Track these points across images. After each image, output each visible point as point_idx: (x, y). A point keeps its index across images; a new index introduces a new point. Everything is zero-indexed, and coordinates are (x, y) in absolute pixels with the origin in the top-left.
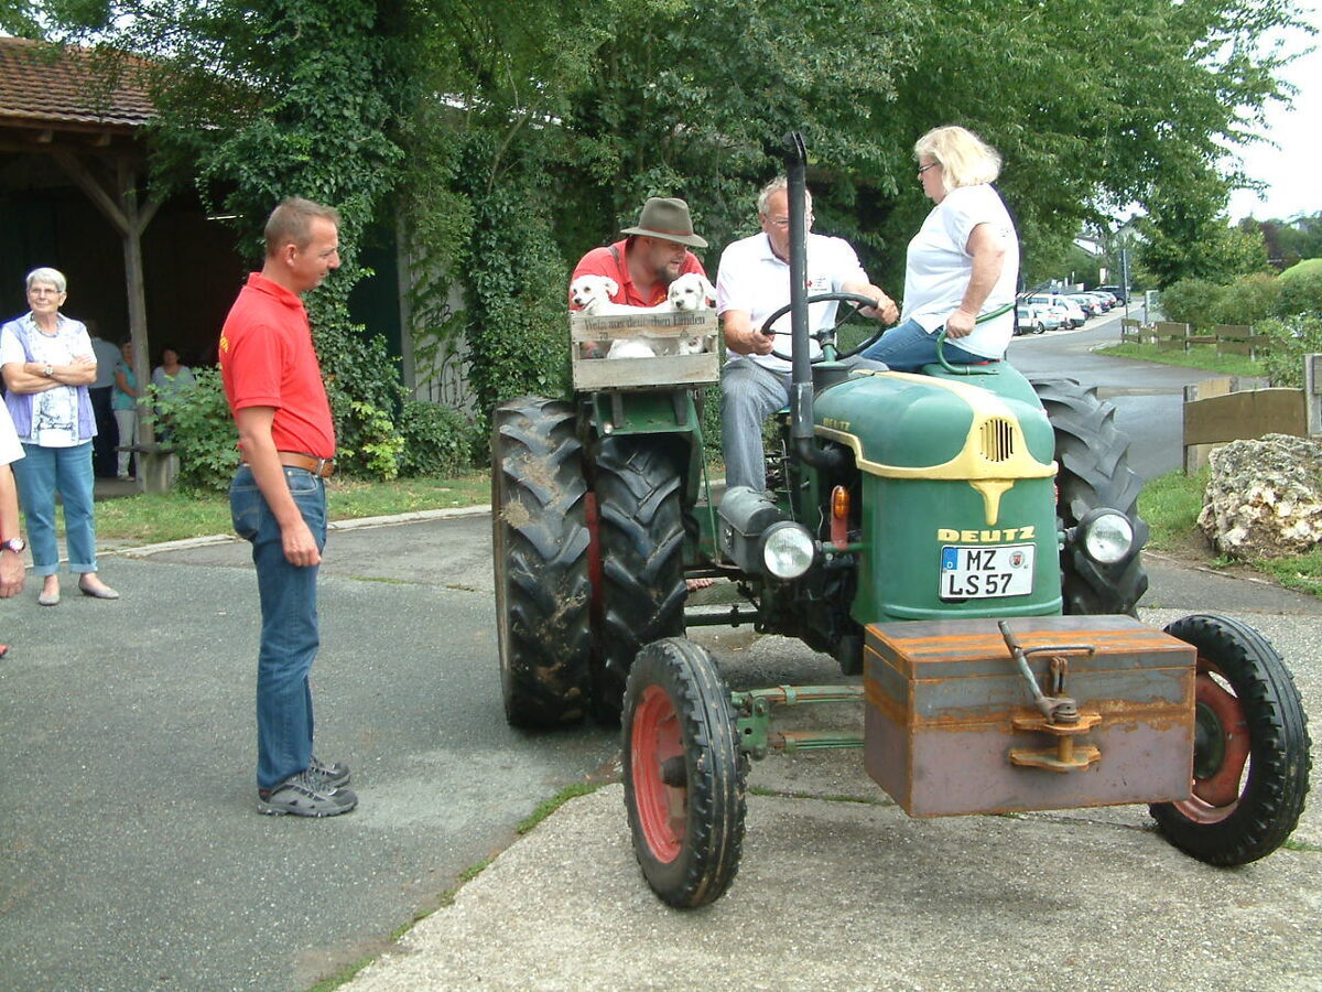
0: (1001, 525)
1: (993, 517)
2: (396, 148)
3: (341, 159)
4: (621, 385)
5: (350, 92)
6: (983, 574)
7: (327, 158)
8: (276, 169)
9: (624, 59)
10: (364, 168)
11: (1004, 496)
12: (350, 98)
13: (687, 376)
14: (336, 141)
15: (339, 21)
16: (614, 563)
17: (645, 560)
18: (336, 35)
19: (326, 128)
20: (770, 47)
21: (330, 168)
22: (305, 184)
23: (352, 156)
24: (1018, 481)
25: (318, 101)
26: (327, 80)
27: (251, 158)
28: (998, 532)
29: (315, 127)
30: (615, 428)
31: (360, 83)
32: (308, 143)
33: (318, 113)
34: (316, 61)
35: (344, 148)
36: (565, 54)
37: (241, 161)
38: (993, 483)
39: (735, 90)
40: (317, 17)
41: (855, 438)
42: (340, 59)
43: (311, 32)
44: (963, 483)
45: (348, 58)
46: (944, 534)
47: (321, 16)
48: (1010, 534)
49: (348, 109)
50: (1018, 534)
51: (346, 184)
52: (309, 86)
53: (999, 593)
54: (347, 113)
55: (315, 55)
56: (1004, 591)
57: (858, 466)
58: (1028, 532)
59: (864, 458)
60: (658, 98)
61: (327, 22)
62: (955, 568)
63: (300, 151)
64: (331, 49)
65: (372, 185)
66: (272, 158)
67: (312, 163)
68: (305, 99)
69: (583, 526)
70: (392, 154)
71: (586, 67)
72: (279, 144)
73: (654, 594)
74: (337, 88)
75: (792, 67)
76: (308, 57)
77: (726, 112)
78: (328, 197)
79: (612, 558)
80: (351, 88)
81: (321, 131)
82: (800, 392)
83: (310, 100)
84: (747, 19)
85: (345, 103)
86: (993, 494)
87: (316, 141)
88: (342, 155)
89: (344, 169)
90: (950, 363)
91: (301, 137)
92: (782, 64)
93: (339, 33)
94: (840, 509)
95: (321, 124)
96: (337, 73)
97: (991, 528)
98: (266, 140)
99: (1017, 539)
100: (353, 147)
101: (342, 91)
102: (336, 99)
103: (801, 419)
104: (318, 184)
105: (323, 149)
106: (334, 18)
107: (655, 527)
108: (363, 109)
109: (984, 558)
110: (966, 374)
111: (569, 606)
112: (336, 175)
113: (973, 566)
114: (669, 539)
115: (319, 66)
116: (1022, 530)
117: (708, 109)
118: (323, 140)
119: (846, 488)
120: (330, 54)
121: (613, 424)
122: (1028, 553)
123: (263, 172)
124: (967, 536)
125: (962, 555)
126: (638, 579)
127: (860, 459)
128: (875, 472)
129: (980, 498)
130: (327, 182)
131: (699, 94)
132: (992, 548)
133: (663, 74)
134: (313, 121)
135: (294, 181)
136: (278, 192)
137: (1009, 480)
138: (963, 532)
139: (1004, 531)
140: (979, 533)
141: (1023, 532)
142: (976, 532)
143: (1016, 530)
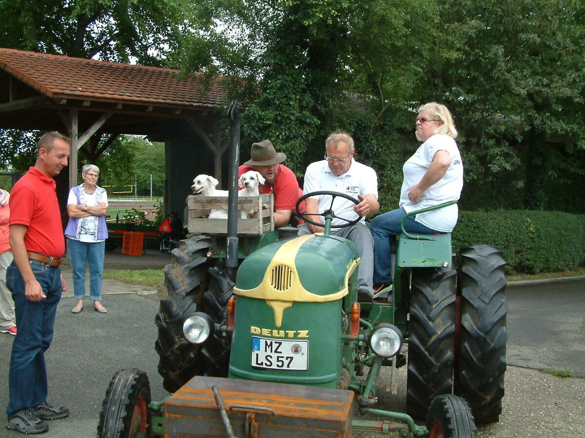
0: (284, 327)
1: (279, 322)
2: (316, 120)
3: (288, 124)
5: (294, 93)
6: (275, 356)
7: (281, 123)
8: (259, 127)
9: (436, 81)
10: (300, 128)
11: (286, 311)
12: (293, 96)
13: (243, 230)
14: (285, 115)
15: (290, 62)
18: (289, 68)
19: (281, 110)
20: (508, 76)
21: (283, 127)
22: (271, 134)
23: (293, 122)
24: (295, 303)
25: (278, 97)
26: (283, 88)
27: (249, 122)
28: (283, 331)
29: (277, 109)
31: (298, 90)
32: (272, 116)
33: (278, 102)
34: (280, 79)
35: (288, 118)
37: (245, 123)
38: (279, 303)
40: (280, 60)
42: (289, 79)
43: (277, 67)
44: (263, 301)
45: (293, 78)
46: (255, 330)
47: (282, 59)
48: (291, 333)
49: (292, 101)
50: (296, 335)
51: (290, 134)
52: (274, 91)
53: (285, 367)
54: (291, 103)
55: (279, 77)
56: (288, 367)
58: (304, 333)
60: (450, 100)
61: (285, 62)
62: (259, 349)
63: (269, 119)
64: (287, 74)
65: (303, 136)
66: (257, 122)
67: (274, 125)
68: (272, 96)
69: (193, 302)
70: (313, 122)
72: (260, 116)
74: (286, 92)
76: (276, 78)
78: (282, 140)
80: (295, 91)
81: (279, 110)
83: (275, 97)
84: (496, 64)
85: (291, 99)
86: (279, 310)
87: (276, 115)
88: (288, 122)
89: (289, 129)
90: (407, 232)
91: (270, 114)
92: (514, 84)
93: (290, 67)
95: (279, 108)
96: (287, 85)
97: (279, 329)
98: (254, 114)
99: (296, 337)
100: (292, 118)
101: (289, 93)
102: (286, 96)
104: (277, 134)
105: (279, 118)
106: (288, 60)
108: (300, 101)
109: (275, 346)
110: (417, 239)
112: (285, 130)
113: (269, 350)
115: (279, 82)
116: (299, 332)
118: (279, 114)
120: (285, 76)
121: (212, 252)
122: (304, 346)
123: (253, 129)
124: (266, 332)
125: (262, 342)
129: (271, 311)
130: (281, 133)
132: (279, 340)
133: (453, 89)
134: (276, 106)
135: (267, 133)
136: (260, 137)
137: (289, 302)
138: (263, 329)
139: (287, 332)
140: (272, 331)
141: (300, 333)
142: (270, 330)
143: (295, 332)
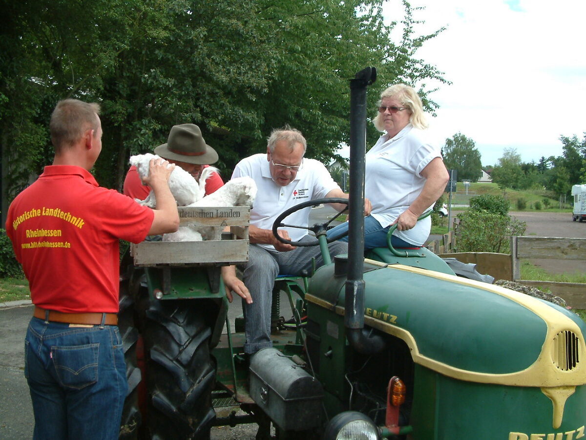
0: (564, 427)
1: (558, 421)
2: (4, 97)
4: (173, 262)
13: (224, 257)
16: (160, 397)
17: (185, 394)
20: (208, 61)
24: (579, 387)
28: (561, 434)
30: (164, 294)
36: (102, 54)
38: (561, 391)
39: (188, 81)
41: (408, 333)
46: (515, 437)
48: (569, 435)
50: (575, 435)
57: (415, 360)
59: (420, 353)
60: (149, 82)
69: (135, 366)
71: (112, 63)
73: (191, 420)
75: (218, 72)
77: (183, 93)
79: (158, 392)
82: (356, 288)
84: (197, 47)
90: (394, 247)
92: (213, 70)
94: (398, 399)
97: (557, 431)
99: (574, 439)
103: (355, 312)
107: (192, 368)
110: (405, 256)
111: (124, 432)
114: (204, 377)
116: (578, 430)
117: (174, 90)
119: (401, 379)
121: (162, 291)
126: (179, 408)
127: (416, 354)
128: (440, 371)
129: (549, 403)
131: (171, 82)
133: (152, 70)
137: (572, 386)
138: (532, 435)
139: (566, 433)
140: (547, 436)
141: (579, 432)
142: (544, 435)
143: (574, 431)
